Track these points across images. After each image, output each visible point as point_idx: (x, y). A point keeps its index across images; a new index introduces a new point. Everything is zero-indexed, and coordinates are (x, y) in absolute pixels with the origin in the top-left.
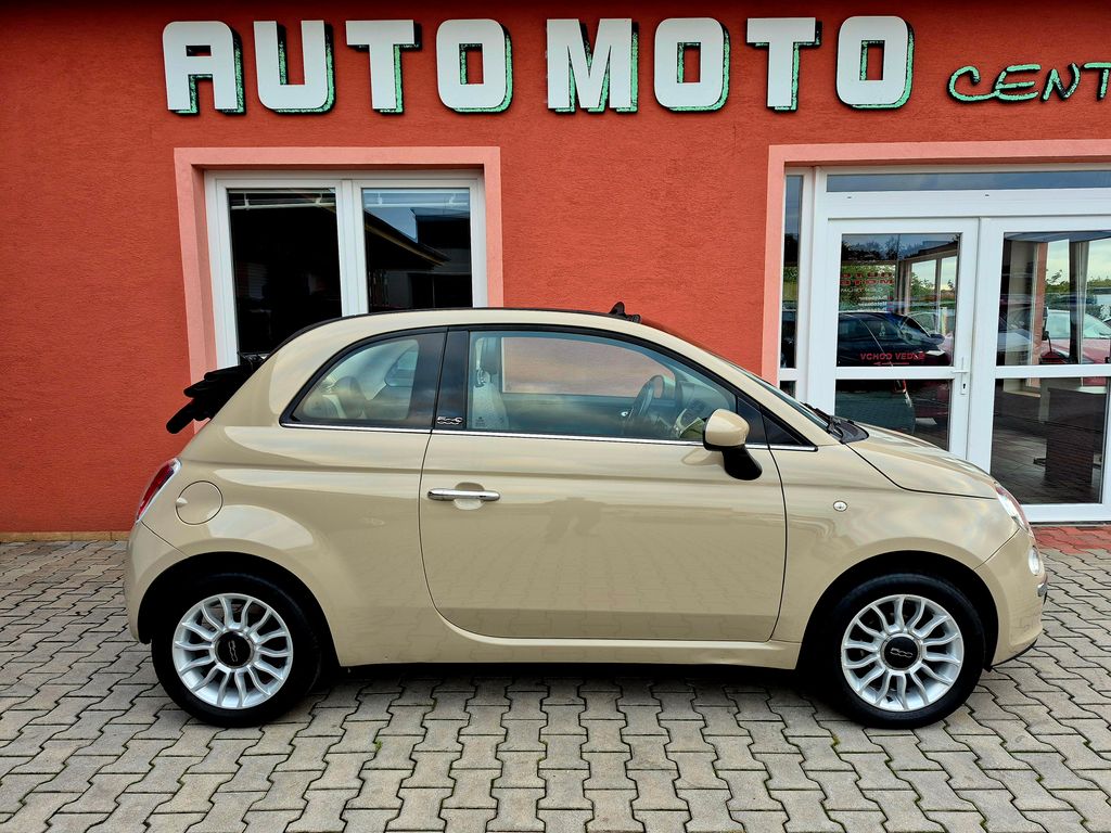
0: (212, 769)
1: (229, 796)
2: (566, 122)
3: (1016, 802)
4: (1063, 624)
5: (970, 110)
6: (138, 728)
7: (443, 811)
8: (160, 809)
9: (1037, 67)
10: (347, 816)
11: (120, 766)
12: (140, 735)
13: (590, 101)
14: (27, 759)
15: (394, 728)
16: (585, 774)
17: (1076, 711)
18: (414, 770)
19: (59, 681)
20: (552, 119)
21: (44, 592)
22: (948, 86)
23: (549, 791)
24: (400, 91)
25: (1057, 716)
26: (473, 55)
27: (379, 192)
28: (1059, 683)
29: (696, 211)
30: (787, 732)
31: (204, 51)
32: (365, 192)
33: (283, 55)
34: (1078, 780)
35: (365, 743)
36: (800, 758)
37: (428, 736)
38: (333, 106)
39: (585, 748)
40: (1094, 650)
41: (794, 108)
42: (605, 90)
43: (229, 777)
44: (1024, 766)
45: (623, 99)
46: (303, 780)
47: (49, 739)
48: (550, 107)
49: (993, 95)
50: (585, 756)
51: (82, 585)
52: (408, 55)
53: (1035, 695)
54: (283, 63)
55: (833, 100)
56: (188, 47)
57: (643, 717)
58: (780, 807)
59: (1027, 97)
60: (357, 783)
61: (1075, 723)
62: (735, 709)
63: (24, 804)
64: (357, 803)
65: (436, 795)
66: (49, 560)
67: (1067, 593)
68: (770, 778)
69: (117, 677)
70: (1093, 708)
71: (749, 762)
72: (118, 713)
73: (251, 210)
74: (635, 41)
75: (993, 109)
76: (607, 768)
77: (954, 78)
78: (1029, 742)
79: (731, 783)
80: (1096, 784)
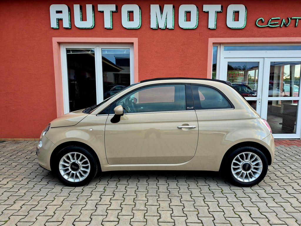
0: (62, 195)
1: (67, 201)
2: (155, 32)
3: (267, 205)
4: (283, 163)
5: (261, 29)
6: (43, 186)
7: (121, 205)
8: (49, 204)
9: (279, 18)
10: (97, 206)
11: (39, 194)
12: (44, 187)
13: (162, 26)
14: (15, 193)
15: (109, 186)
16: (158, 197)
17: (285, 184)
18: (114, 196)
19: (22, 174)
20: (151, 31)
21: (18, 153)
22: (256, 23)
23: (148, 201)
24: (112, 23)
25: (279, 185)
26: (131, 14)
27: (106, 50)
28: (281, 177)
29: (189, 55)
30: (210, 188)
31: (60, 12)
32: (102, 49)
33: (81, 13)
34: (284, 200)
35: (102, 189)
36: (213, 194)
37: (118, 188)
38: (94, 27)
39: (158, 191)
40: (291, 170)
41: (215, 28)
42: (166, 23)
43: (67, 197)
44: (270, 197)
45: (170, 25)
46: (86, 198)
47: (21, 188)
48: (151, 27)
49: (268, 25)
50: (158, 193)
51: (27, 151)
52: (114, 14)
53: (275, 180)
54: (81, 15)
55: (226, 26)
56: (56, 11)
57: (173, 184)
58: (207, 205)
59: (276, 26)
60: (100, 199)
61: (284, 187)
62: (197, 183)
63: (15, 203)
64: (100, 203)
65: (120, 202)
66: (19, 145)
67: (285, 156)
68: (205, 199)
69: (37, 174)
70: (289, 183)
71: (200, 195)
72: (38, 182)
73: (72, 54)
74: (174, 10)
75: (267, 29)
76: (164, 196)
77: (257, 21)
78: (272, 191)
79: (195, 200)
80: (288, 201)
